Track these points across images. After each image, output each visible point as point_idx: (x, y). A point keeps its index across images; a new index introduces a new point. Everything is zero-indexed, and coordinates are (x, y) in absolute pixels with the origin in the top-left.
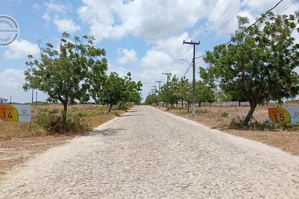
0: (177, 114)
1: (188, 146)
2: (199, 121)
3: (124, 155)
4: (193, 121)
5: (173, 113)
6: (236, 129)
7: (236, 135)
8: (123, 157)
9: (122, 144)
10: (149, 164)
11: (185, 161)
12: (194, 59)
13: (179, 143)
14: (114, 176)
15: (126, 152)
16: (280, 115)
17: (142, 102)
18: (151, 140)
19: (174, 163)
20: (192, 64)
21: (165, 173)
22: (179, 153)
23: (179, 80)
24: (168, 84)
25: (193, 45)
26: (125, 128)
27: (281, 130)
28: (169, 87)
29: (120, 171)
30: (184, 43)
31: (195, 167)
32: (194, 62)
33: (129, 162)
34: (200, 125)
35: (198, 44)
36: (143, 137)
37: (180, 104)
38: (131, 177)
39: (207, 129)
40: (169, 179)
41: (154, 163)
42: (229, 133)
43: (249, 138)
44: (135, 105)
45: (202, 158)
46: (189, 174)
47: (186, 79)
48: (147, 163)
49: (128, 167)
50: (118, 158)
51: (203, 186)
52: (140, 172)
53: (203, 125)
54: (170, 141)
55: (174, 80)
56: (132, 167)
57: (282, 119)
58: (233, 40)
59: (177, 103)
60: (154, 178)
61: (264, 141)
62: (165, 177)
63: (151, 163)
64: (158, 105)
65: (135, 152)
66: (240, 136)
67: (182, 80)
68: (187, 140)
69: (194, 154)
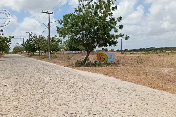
0: (37, 58)
1: (57, 80)
2: (55, 62)
3: (9, 91)
4: (51, 62)
5: (34, 58)
6: (80, 66)
7: (82, 70)
8: (9, 93)
9: (4, 82)
10: (35, 98)
11: (61, 92)
12: (49, 23)
13: (49, 78)
14: (5, 113)
15: (10, 89)
16: (103, 57)
17: (10, 51)
18: (27, 77)
19: (54, 94)
20: (48, 26)
21: (51, 105)
22: (54, 86)
23: (38, 37)
24: (30, 39)
25: (48, 14)
26: (2, 69)
27: (105, 66)
28: (31, 41)
29: (9, 107)
30: (42, 12)
31: (72, 96)
32: (49, 25)
33: (15, 98)
34: (56, 65)
35: (51, 14)
36: (19, 76)
37: (38, 52)
38: (22, 112)
39: (62, 67)
40: (58, 111)
41: (38, 97)
42: (77, 69)
43: (91, 71)
44: (5, 53)
45: (72, 88)
46: (70, 103)
47: (42, 36)
48: (32, 97)
49: (16, 103)
50: (4, 95)
51: (88, 113)
52: (29, 107)
53: (58, 65)
54: (42, 77)
55: (34, 37)
56: (20, 103)
57: (104, 59)
58: (76, 11)
59: (35, 52)
60: (44, 111)
61: (101, 73)
62: (54, 109)
63: (36, 97)
64: (22, 53)
65: (17, 88)
66: (85, 70)
67: (39, 37)
68: (53, 75)
69: (65, 85)
